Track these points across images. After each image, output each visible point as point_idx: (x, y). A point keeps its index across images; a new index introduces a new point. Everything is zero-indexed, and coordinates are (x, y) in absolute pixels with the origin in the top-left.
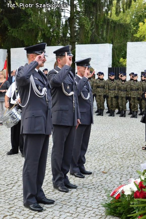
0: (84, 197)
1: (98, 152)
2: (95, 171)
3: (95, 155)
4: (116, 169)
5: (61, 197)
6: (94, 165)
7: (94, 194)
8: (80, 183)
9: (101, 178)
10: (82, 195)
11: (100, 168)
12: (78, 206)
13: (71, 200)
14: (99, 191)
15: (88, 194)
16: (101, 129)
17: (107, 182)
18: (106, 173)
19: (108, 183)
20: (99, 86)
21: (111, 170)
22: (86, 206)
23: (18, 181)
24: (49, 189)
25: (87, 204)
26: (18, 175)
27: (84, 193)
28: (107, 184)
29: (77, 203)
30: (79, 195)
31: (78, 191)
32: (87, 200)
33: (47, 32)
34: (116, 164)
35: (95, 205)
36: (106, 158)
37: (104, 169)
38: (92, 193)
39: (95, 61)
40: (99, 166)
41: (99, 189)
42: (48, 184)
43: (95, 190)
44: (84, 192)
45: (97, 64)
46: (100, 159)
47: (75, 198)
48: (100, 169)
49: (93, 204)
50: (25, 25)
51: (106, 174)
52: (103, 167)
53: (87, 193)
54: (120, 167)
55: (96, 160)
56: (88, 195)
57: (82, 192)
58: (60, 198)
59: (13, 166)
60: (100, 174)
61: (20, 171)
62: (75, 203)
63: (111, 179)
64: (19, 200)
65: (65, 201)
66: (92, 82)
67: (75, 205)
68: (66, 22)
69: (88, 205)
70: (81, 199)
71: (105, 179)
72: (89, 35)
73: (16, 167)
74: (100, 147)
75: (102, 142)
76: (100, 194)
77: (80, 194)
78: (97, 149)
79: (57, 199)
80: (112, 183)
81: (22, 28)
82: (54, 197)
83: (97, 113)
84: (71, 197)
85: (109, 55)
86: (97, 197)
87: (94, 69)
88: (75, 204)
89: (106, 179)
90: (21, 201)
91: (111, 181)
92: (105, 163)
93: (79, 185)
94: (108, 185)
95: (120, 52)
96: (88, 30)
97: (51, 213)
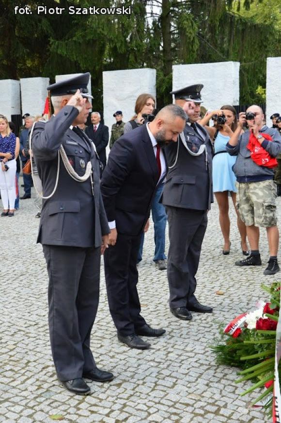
0: (180, 336)
1: (210, 259)
2: (204, 290)
3: (205, 264)
4: (240, 287)
6: (203, 280)
7: (199, 330)
9: (214, 302)
10: (178, 331)
11: (213, 285)
12: (169, 350)
13: (158, 340)
14: (208, 326)
15: (189, 330)
17: (223, 310)
18: (223, 294)
19: (225, 311)
21: (231, 289)
22: (183, 350)
25: (186, 346)
27: (183, 329)
28: (223, 313)
29: (168, 346)
30: (172, 331)
31: (171, 325)
32: (186, 341)
33: (119, 44)
34: (241, 279)
35: (199, 348)
36: (224, 269)
37: (220, 288)
38: (196, 328)
39: (208, 95)
40: (212, 283)
41: (208, 322)
43: (201, 323)
44: (182, 327)
45: (212, 101)
46: (214, 271)
47: (165, 338)
48: (213, 288)
49: (197, 346)
50: (79, 33)
51: (222, 296)
52: (218, 283)
53: (186, 329)
54: (248, 284)
55: (206, 273)
56: (189, 332)
57: (179, 327)
60: (212, 297)
62: (165, 344)
63: (231, 305)
67: (165, 348)
68: (154, 23)
69: (188, 349)
70: (176, 338)
71: (221, 304)
72: (194, 47)
74: (214, 250)
76: (209, 330)
77: (175, 331)
78: (209, 254)
80: (232, 311)
81: (74, 39)
85: (234, 83)
86: (203, 335)
87: (206, 109)
88: (166, 346)
91: (230, 308)
92: (221, 278)
94: (224, 315)
95: (254, 76)
96: (192, 39)
97: (123, 362)
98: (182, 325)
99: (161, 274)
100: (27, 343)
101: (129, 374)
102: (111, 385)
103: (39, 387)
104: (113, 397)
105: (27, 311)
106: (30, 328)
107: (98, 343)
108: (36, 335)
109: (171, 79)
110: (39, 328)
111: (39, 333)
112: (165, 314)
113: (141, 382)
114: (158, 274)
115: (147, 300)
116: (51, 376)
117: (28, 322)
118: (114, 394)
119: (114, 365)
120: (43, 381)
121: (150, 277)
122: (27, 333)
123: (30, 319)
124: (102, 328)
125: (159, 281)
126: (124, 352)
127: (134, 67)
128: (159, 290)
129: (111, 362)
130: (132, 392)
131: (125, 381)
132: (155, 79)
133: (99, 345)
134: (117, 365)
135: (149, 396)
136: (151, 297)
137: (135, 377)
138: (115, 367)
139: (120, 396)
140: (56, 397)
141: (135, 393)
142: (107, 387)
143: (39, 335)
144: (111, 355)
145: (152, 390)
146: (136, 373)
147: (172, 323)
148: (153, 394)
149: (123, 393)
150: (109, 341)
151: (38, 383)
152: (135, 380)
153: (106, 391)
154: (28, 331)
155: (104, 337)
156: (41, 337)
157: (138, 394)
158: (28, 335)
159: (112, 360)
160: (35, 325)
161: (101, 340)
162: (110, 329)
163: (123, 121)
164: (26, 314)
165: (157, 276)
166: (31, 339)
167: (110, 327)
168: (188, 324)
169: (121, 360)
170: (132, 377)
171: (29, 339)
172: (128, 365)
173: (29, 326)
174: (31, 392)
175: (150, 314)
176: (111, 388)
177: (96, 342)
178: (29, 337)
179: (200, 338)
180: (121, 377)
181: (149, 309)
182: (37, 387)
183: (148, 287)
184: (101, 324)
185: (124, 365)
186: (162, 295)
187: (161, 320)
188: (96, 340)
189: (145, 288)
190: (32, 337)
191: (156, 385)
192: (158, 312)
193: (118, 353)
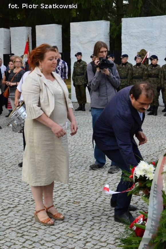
0: (99, 228)
5: (69, 228)
7: (115, 224)
8: (100, 208)
10: (98, 225)
12: (88, 240)
13: (81, 231)
15: (107, 224)
16: (149, 134)
20: (151, 74)
22: (99, 240)
23: (19, 204)
25: (102, 237)
26: (20, 197)
27: (102, 223)
29: (88, 236)
30: (93, 225)
31: (94, 219)
32: (103, 233)
35: (111, 240)
39: (148, 41)
44: (102, 221)
45: (151, 45)
47: (87, 230)
49: (110, 237)
53: (105, 223)
56: (106, 225)
57: (100, 221)
58: (67, 229)
59: (18, 185)
61: (24, 190)
62: (85, 235)
65: (73, 232)
66: (142, 69)
69: (103, 240)
70: (95, 230)
73: (21, 185)
75: (145, 152)
77: (96, 224)
79: (63, 230)
82: (60, 227)
83: (149, 112)
84: (83, 228)
87: (147, 51)
88: (86, 237)
89: (138, 203)
91: (143, 206)
93: (98, 211)
98: (102, 220)
99: (96, 178)
107: (34, 233)
109: (121, 28)
112: (91, 210)
114: (94, 178)
115: (80, 198)
121: (87, 180)
125: (93, 183)
126: (53, 241)
128: (91, 190)
132: (109, 28)
133: (35, 235)
136: (84, 196)
144: (42, 243)
147: (94, 218)
150: (43, 231)
155: (40, 228)
161: (37, 230)
163: (82, 59)
165: (93, 179)
168: (107, 219)
175: (80, 210)
177: (33, 231)
179: (114, 231)
181: (80, 205)
183: (83, 188)
186: (93, 194)
187: (87, 215)
188: (34, 230)
189: (81, 189)
192: (86, 208)
193: (47, 242)
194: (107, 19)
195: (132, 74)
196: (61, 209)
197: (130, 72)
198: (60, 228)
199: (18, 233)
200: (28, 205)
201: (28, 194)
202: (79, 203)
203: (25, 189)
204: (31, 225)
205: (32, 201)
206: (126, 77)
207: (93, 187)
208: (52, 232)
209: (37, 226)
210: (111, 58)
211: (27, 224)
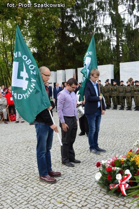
1: (130, 137)
2: (126, 150)
3: (128, 139)
6: (126, 146)
24: (92, 162)
33: (100, 56)
39: (133, 73)
42: (92, 159)
45: (135, 75)
46: (131, 142)
55: (128, 143)
64: (70, 170)
68: (113, 48)
74: (133, 133)
75: (135, 129)
78: (130, 135)
87: (133, 79)
90: (71, 170)
96: (126, 53)
97: (89, 180)
99: (110, 143)
100: (54, 169)
101: (91, 185)
102: (83, 190)
103: (55, 188)
104: (83, 195)
105: (57, 156)
106: (57, 163)
108: (58, 166)
109: (119, 68)
110: (60, 163)
111: (59, 165)
113: (95, 189)
116: (61, 184)
117: (56, 161)
118: (83, 194)
119: (85, 180)
120: (57, 186)
121: (106, 144)
122: (55, 165)
123: (57, 159)
124: (84, 164)
126: (91, 175)
127: (105, 64)
129: (84, 179)
130: (90, 193)
131: (89, 188)
132: (113, 68)
133: (81, 172)
134: (87, 181)
135: (97, 195)
137: (93, 186)
138: (86, 181)
139: (86, 194)
140: (61, 193)
141: (91, 194)
142: (81, 190)
143: (59, 166)
144: (85, 176)
145: (99, 193)
146: (94, 185)
148: (99, 195)
149: (87, 193)
150: (86, 170)
151: (55, 187)
152: (92, 188)
153: (80, 192)
154: (56, 164)
156: (60, 167)
157: (93, 194)
158: (55, 166)
159: (85, 178)
160: (59, 162)
162: (87, 165)
164: (56, 157)
166: (56, 168)
167: (87, 164)
169: (89, 179)
170: (92, 186)
171: (55, 168)
172: (91, 181)
173: (56, 162)
174: (52, 190)
176: (83, 191)
177: (80, 170)
178: (55, 167)
180: (88, 186)
181: (103, 157)
182: (54, 188)
184: (83, 163)
185: (90, 181)
186: (109, 151)
190: (57, 167)
191: (101, 191)
193: (88, 176)
194: (112, 64)
195: (126, 90)
196: (94, 158)
197: (124, 89)
198: (94, 169)
199: (73, 171)
200: (77, 156)
201: (77, 151)
202: (103, 156)
203: (75, 148)
204: (79, 167)
205: (79, 154)
206: (123, 92)
207: (109, 148)
208: (90, 171)
209: (82, 167)
210: (115, 82)
211: (77, 166)
